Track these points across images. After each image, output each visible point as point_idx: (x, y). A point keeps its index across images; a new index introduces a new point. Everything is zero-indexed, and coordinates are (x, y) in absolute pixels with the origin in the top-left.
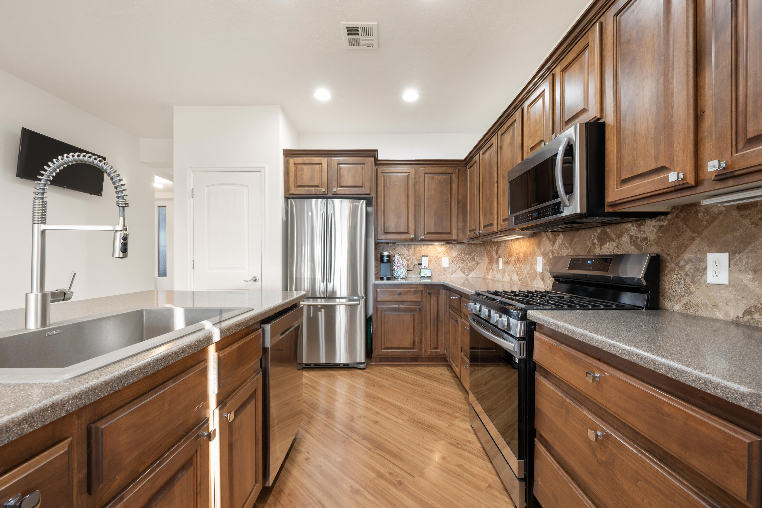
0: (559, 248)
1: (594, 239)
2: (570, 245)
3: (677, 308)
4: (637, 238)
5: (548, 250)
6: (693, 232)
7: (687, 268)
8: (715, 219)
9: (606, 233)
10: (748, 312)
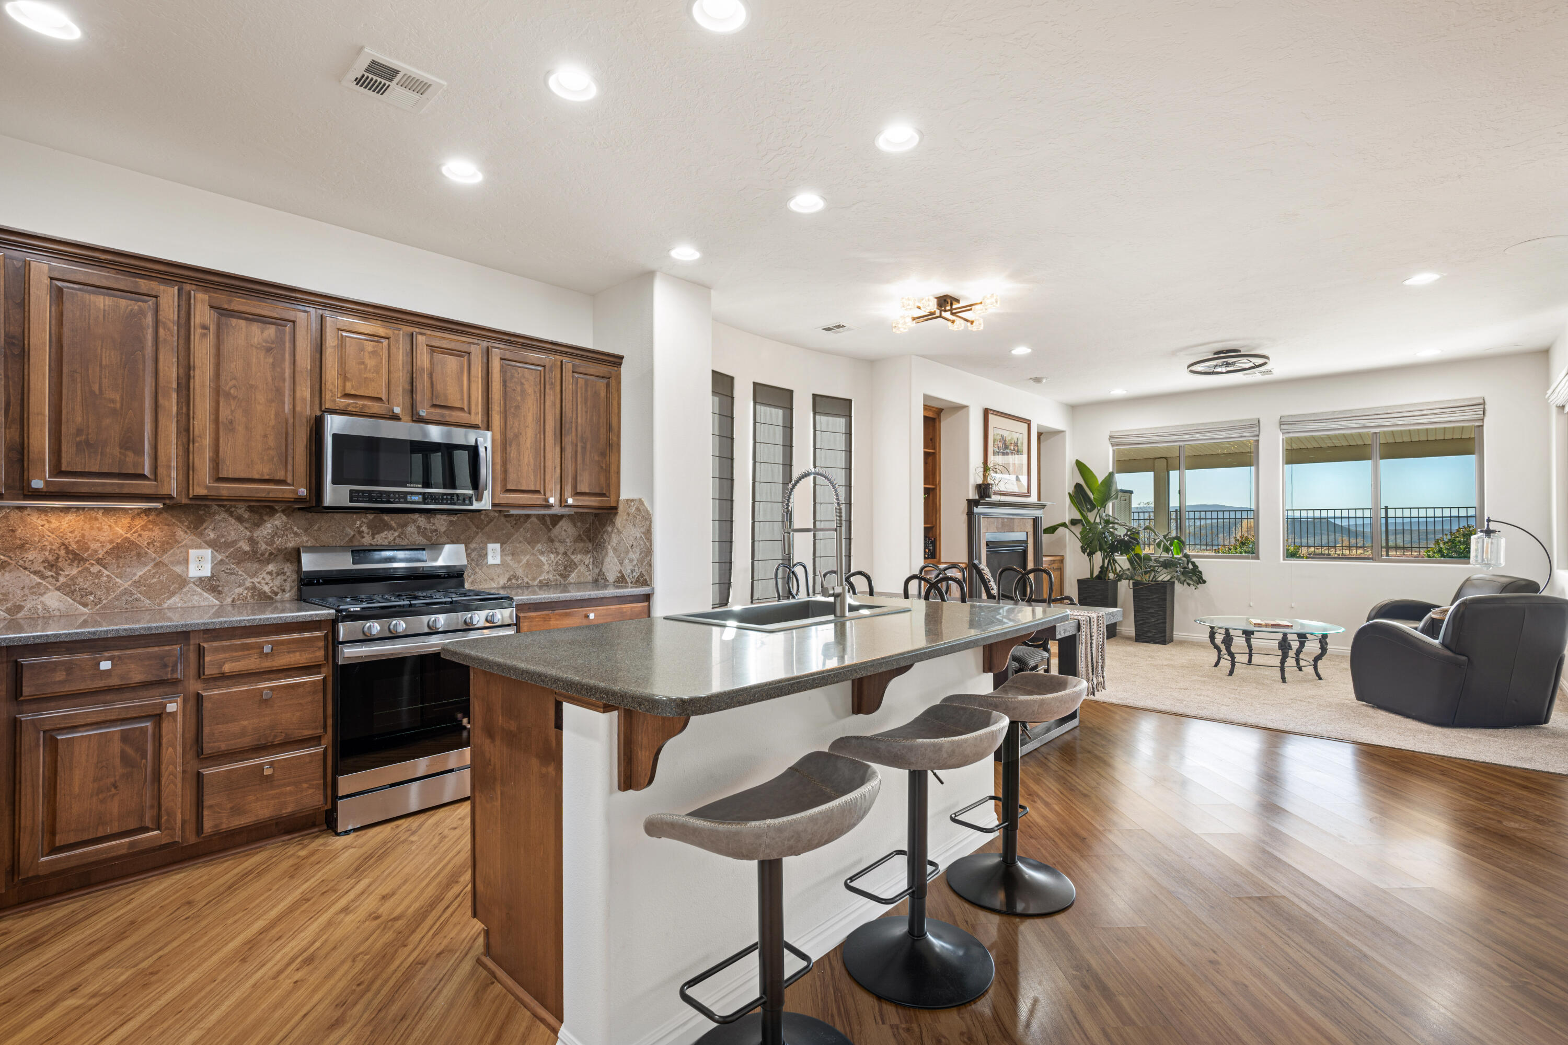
1: (361, 526)
2: (306, 530)
4: (425, 529)
5: (230, 539)
6: (478, 528)
7: (473, 554)
8: (492, 521)
9: (382, 520)
10: (510, 579)
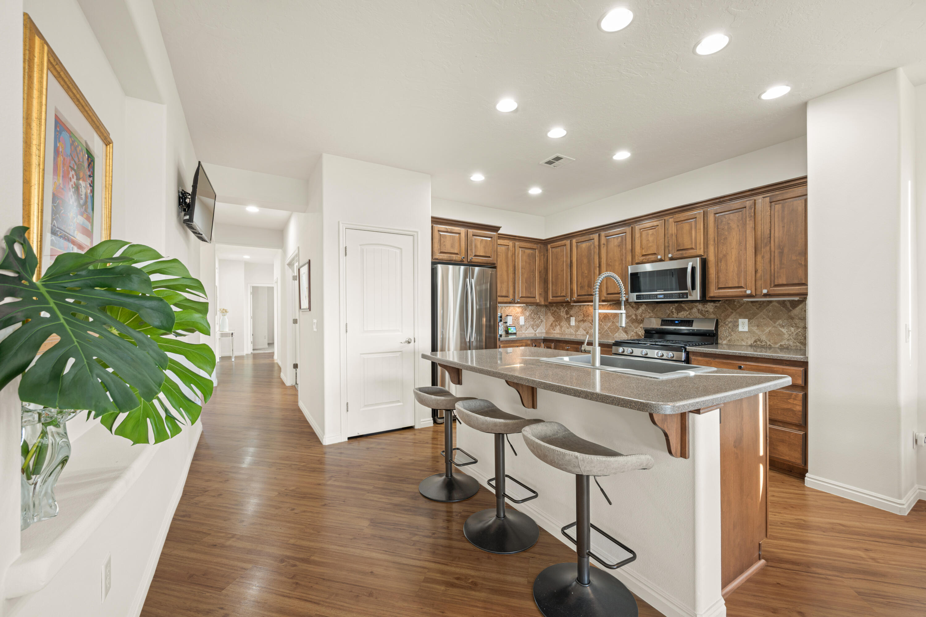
0: (642, 313)
1: (672, 309)
2: (652, 311)
3: (725, 342)
4: (702, 310)
5: (630, 314)
6: (733, 310)
7: (730, 325)
8: (742, 305)
9: (681, 307)
10: (755, 341)
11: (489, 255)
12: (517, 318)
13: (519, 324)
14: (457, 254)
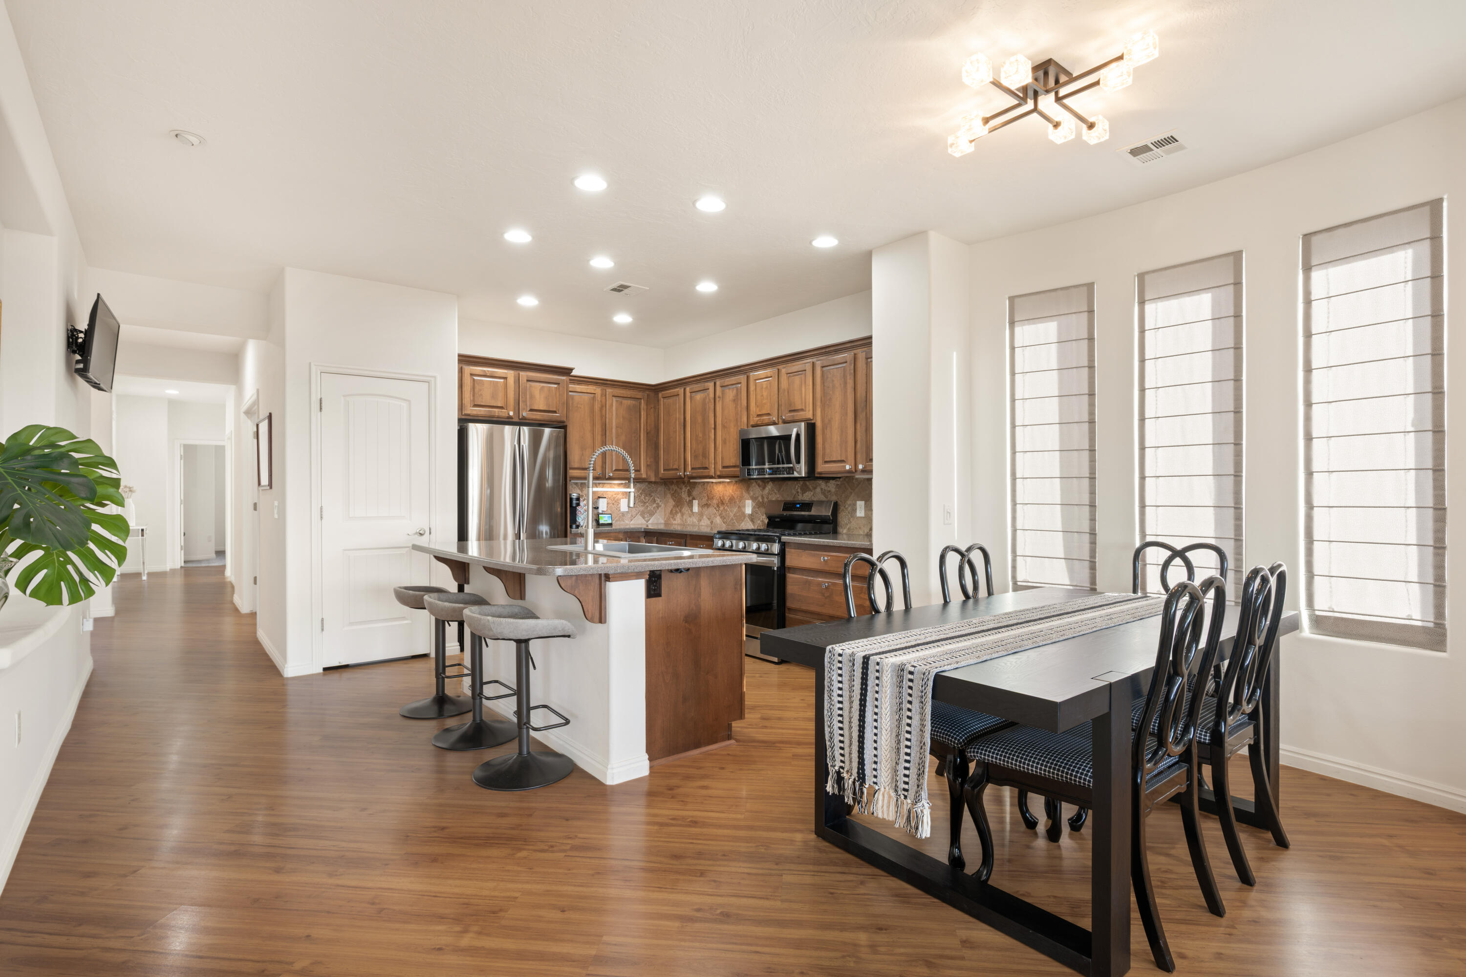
0: (769, 493)
2: (779, 491)
3: (845, 531)
5: (757, 495)
6: (852, 489)
7: (849, 509)
8: (859, 484)
9: (806, 485)
11: (554, 409)
12: (615, 502)
13: (620, 510)
14: (501, 408)
